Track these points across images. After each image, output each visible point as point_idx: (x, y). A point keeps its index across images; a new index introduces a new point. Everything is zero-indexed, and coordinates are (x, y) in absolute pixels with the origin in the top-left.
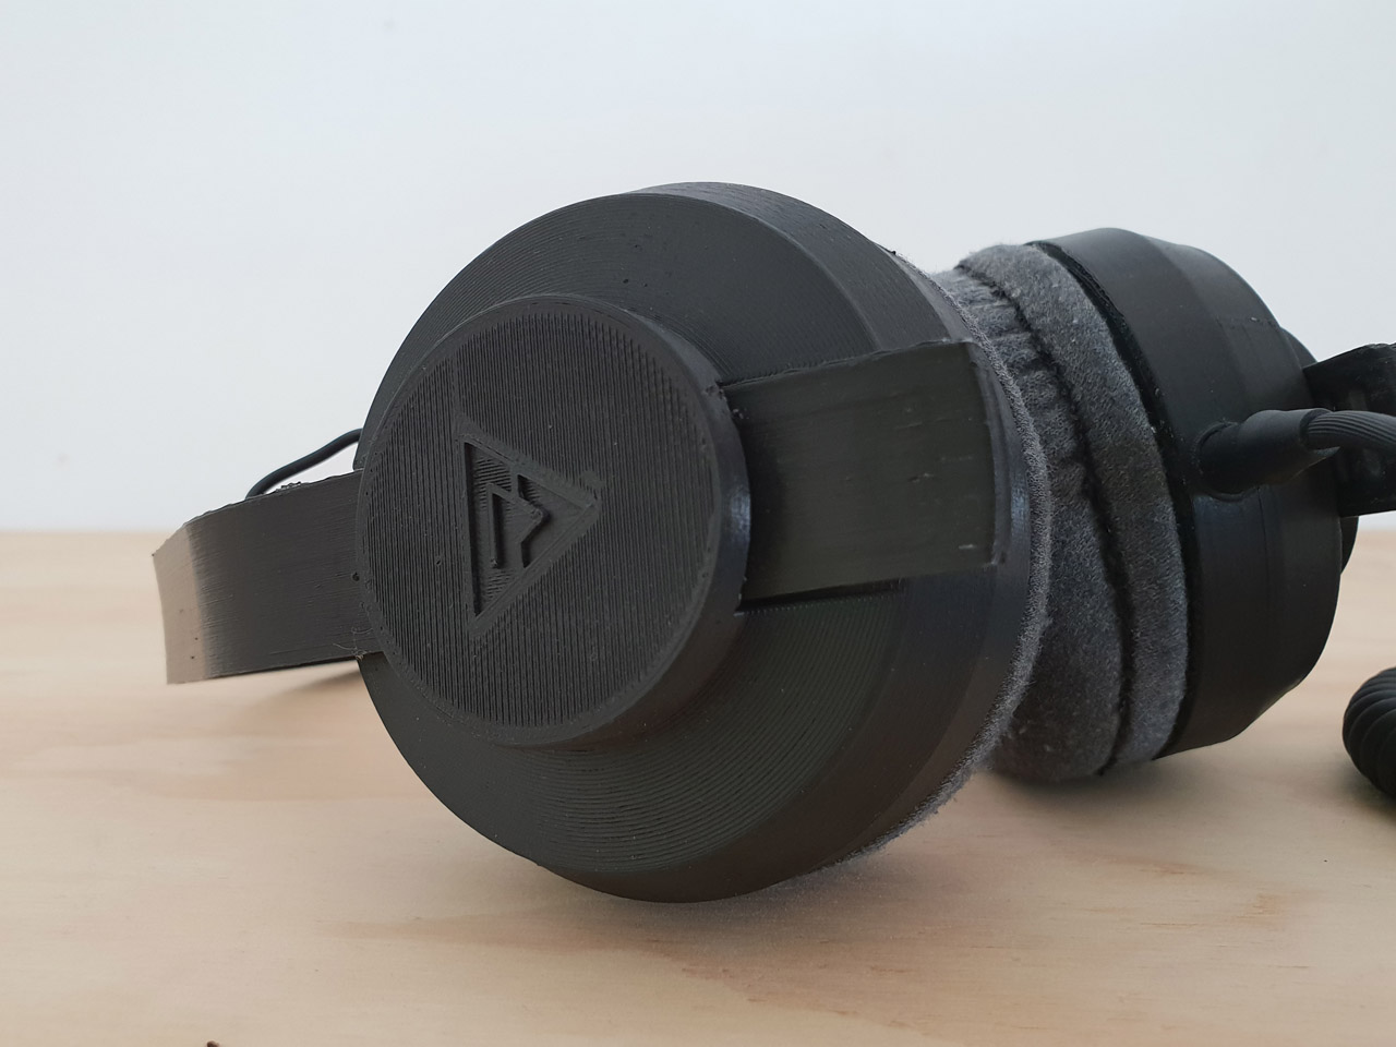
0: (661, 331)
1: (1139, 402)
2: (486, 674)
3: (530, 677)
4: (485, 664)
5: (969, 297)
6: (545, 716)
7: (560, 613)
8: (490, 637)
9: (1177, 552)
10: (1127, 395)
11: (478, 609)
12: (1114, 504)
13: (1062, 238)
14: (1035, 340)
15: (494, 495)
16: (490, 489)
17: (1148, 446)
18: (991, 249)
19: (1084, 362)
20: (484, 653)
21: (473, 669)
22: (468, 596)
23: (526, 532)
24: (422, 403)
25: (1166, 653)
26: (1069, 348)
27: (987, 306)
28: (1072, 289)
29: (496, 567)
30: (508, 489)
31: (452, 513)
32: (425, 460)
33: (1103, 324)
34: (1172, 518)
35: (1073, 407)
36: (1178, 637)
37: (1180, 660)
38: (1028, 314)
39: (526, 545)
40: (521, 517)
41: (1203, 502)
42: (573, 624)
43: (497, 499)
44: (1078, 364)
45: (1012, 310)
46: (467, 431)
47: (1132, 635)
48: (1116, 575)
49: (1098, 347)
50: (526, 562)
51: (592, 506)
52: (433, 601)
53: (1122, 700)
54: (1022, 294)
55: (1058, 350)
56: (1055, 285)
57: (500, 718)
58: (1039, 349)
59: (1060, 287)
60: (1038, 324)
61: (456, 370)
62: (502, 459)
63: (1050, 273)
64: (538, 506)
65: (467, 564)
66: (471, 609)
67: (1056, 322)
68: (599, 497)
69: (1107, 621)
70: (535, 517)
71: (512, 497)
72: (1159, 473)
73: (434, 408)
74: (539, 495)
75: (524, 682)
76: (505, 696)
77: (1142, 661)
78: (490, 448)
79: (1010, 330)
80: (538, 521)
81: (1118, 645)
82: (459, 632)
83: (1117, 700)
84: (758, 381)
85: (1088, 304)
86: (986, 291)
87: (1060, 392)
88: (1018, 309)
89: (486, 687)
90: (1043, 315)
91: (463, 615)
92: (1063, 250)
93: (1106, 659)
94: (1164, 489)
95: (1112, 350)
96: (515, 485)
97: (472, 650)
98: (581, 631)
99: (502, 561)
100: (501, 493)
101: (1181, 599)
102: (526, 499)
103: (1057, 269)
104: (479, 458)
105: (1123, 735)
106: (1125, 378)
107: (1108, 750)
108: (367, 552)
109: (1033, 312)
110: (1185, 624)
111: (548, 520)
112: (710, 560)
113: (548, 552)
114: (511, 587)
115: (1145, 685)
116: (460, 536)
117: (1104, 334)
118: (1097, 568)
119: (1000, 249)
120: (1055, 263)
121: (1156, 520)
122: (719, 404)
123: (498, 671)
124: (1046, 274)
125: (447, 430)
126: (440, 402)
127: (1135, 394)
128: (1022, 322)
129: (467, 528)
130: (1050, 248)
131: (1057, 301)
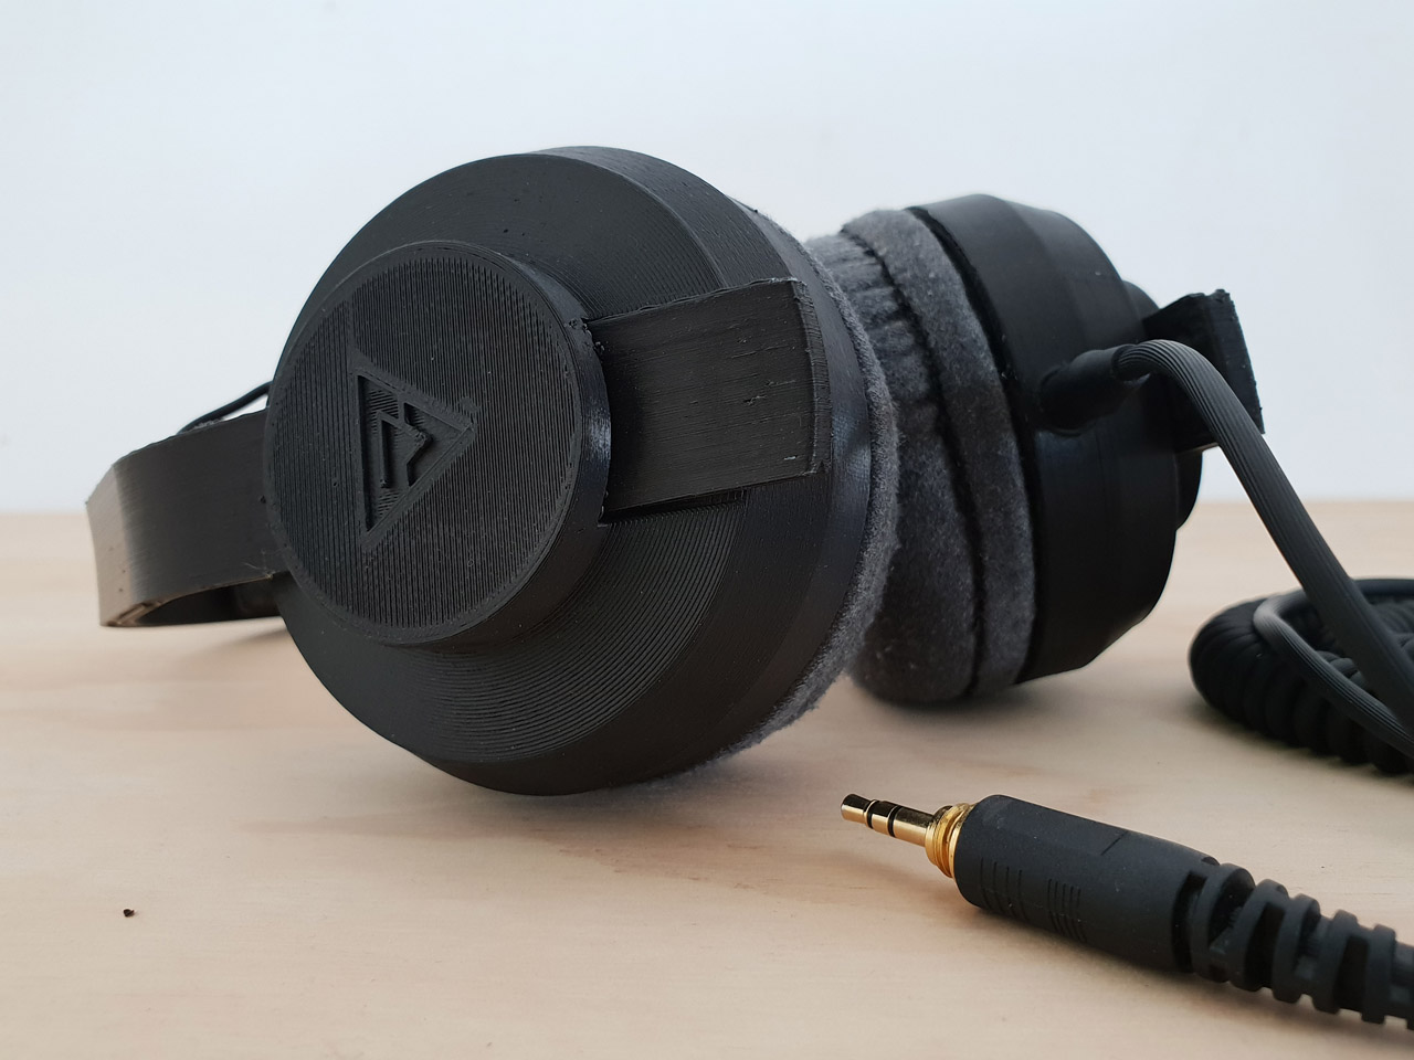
0: (531, 273)
1: (986, 347)
2: (376, 582)
3: (415, 584)
4: (376, 573)
5: (843, 256)
6: (428, 617)
7: (441, 526)
8: (380, 549)
9: (1020, 482)
10: (975, 341)
11: (370, 525)
12: (963, 440)
13: (934, 204)
14: (897, 294)
15: (383, 422)
16: (380, 416)
17: (993, 387)
18: (868, 214)
19: (939, 311)
20: (375, 564)
21: (365, 578)
22: (361, 514)
23: (410, 454)
24: (322, 341)
25: (1013, 577)
26: (926, 300)
27: (858, 264)
28: (932, 247)
29: (384, 486)
30: (396, 416)
31: (347, 439)
32: (324, 391)
33: (957, 277)
34: (1015, 451)
35: (928, 353)
36: (1024, 561)
37: (1028, 581)
38: (891, 270)
39: (412, 465)
40: (407, 442)
41: (1043, 438)
42: (453, 535)
43: (386, 426)
44: (932, 314)
45: (879, 268)
46: (360, 365)
47: (981, 559)
48: (966, 504)
49: (951, 298)
50: (412, 481)
51: (469, 429)
52: (330, 519)
53: (976, 620)
54: (888, 252)
55: (916, 302)
56: (917, 243)
57: (389, 621)
58: (900, 301)
59: (920, 246)
60: (899, 279)
61: (351, 313)
62: (392, 390)
63: (914, 233)
64: (423, 430)
65: (360, 484)
66: (363, 525)
67: (915, 276)
68: (475, 421)
69: (959, 547)
70: (419, 440)
71: (399, 423)
72: (1003, 411)
73: (332, 346)
74: (423, 422)
75: (410, 588)
76: (394, 602)
77: (991, 583)
78: (380, 379)
79: (876, 284)
80: (422, 443)
81: (969, 568)
82: (353, 546)
83: (972, 620)
84: (617, 317)
85: (946, 260)
86: (859, 251)
87: (916, 341)
88: (884, 267)
89: (377, 595)
90: (905, 270)
91: (357, 531)
92: (930, 213)
93: (958, 581)
94: (1009, 426)
95: (963, 300)
96: (401, 411)
97: (364, 561)
98: (459, 541)
99: (391, 482)
100: (389, 419)
101: (1024, 524)
102: (411, 424)
103: (921, 229)
104: (371, 389)
105: (980, 654)
106: (974, 326)
107: (968, 669)
108: (273, 477)
109: (896, 268)
110: (1030, 549)
111: (430, 444)
112: (571, 473)
113: (431, 472)
114: (400, 504)
115: (997, 605)
116: (353, 459)
117: (957, 287)
118: (948, 498)
119: (876, 214)
120: (921, 223)
121: (999, 453)
122: (582, 339)
123: (387, 578)
124: (910, 233)
125: (343, 365)
126: (337, 339)
127: (983, 341)
128: (887, 278)
129: (360, 453)
130: (920, 213)
131: (917, 259)
